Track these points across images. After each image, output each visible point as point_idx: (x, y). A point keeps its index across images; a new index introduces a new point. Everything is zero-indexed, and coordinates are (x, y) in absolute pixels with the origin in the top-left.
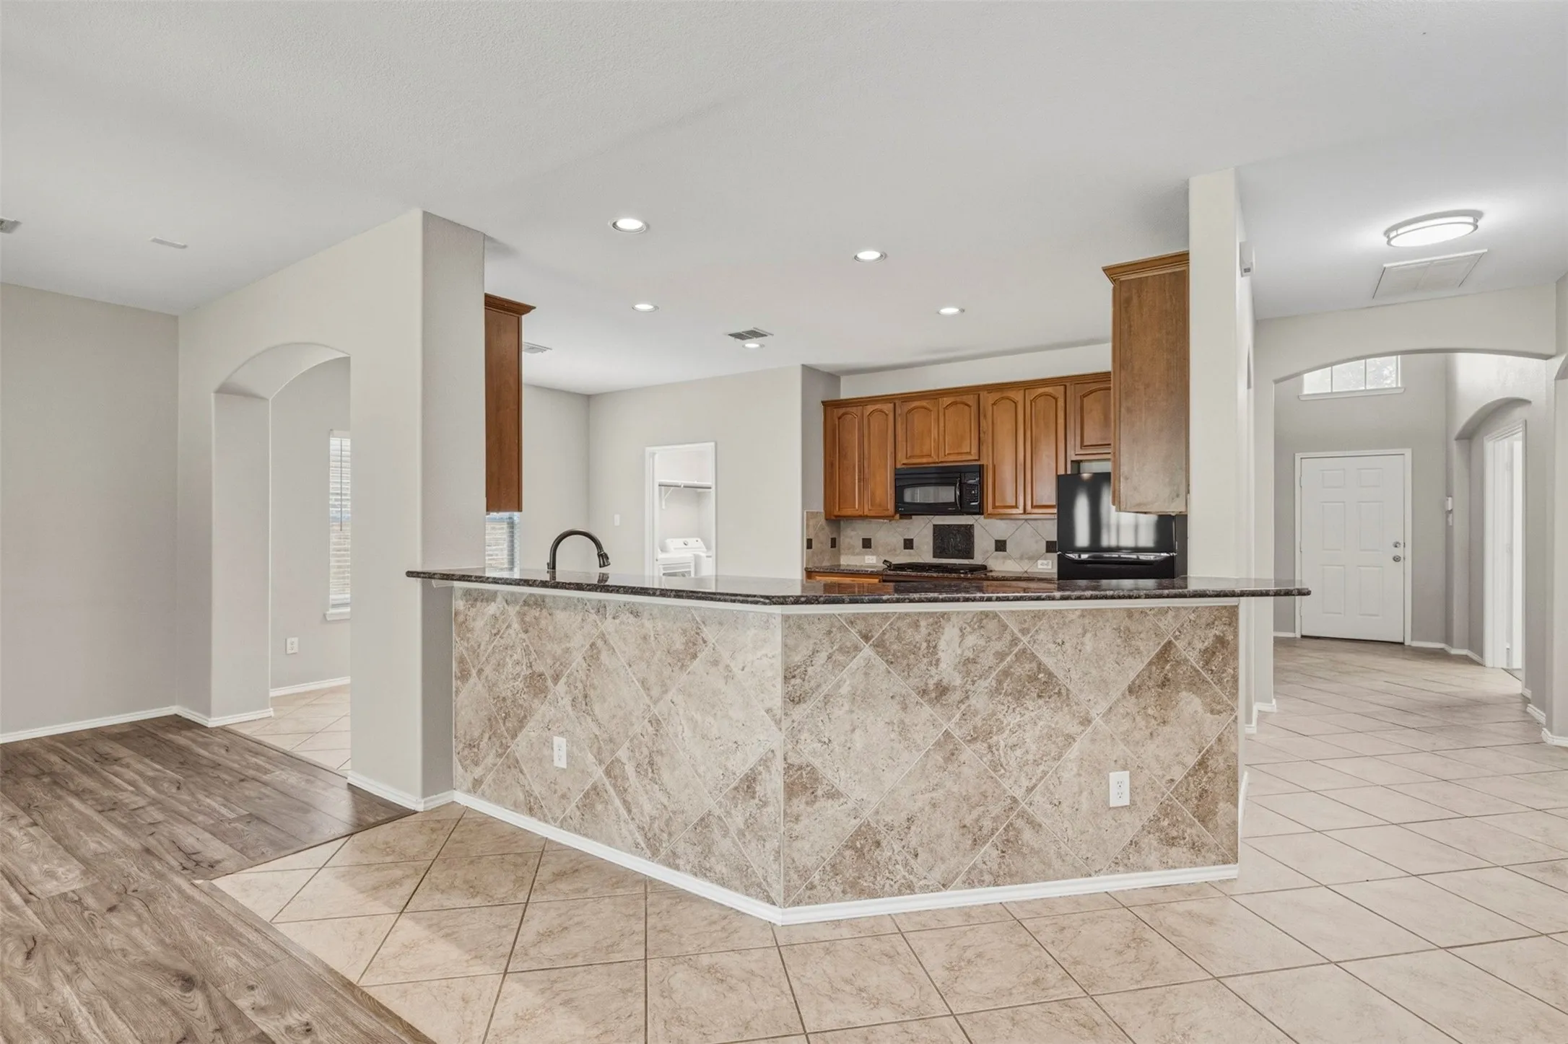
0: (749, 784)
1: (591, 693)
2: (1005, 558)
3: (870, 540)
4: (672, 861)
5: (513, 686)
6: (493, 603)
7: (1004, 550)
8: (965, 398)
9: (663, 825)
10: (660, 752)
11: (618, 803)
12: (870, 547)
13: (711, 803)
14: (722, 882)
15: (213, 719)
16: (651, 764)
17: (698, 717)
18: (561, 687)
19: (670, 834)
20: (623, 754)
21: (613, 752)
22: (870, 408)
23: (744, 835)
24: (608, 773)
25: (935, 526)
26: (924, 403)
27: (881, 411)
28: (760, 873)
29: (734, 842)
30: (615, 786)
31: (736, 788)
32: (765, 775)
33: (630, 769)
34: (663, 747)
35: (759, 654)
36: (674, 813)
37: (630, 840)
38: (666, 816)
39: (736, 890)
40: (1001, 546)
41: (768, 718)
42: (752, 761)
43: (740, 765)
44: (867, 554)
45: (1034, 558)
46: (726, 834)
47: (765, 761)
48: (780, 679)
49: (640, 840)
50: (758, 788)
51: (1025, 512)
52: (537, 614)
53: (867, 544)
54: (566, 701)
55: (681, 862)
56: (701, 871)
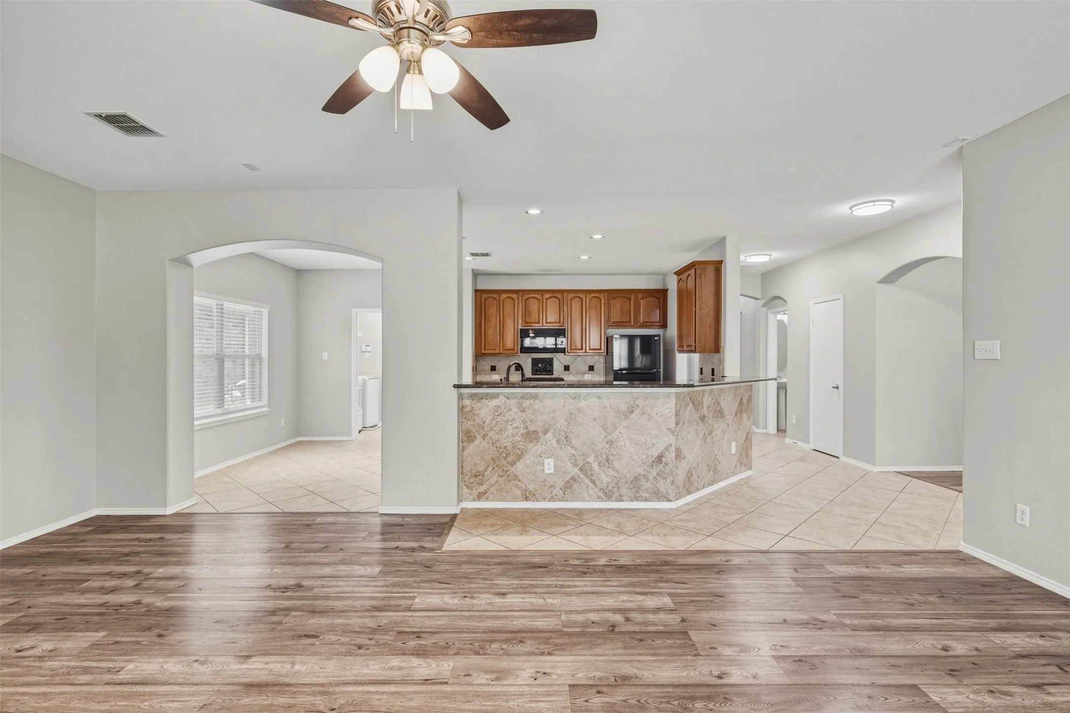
0: (660, 459)
1: (570, 435)
2: (569, 374)
3: (495, 366)
4: (620, 500)
5: (513, 440)
6: (497, 400)
7: (569, 370)
8: (557, 295)
9: (614, 485)
10: (613, 455)
11: (587, 481)
12: (495, 370)
13: (640, 471)
14: (647, 500)
15: (168, 509)
16: (608, 460)
17: (634, 437)
18: (549, 436)
19: (618, 488)
20: (591, 459)
21: (584, 459)
22: (504, 296)
23: (657, 479)
24: (581, 470)
25: (533, 359)
26: (535, 296)
27: (512, 298)
28: (664, 491)
29: (652, 483)
30: (586, 475)
31: (653, 462)
32: (667, 453)
33: (595, 466)
34: (615, 452)
35: (665, 408)
36: (620, 478)
37: (595, 496)
38: (616, 481)
39: (653, 501)
40: (567, 368)
41: (668, 432)
42: (661, 449)
43: (655, 453)
44: (494, 374)
45: (583, 374)
46: (648, 480)
47: (667, 449)
48: (674, 416)
49: (602, 495)
50: (663, 459)
51: (586, 352)
52: (532, 403)
53: (493, 368)
54: (554, 442)
55: (624, 498)
56: (636, 499)
